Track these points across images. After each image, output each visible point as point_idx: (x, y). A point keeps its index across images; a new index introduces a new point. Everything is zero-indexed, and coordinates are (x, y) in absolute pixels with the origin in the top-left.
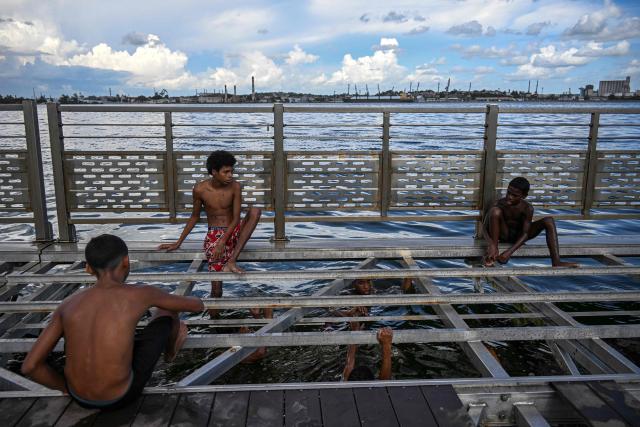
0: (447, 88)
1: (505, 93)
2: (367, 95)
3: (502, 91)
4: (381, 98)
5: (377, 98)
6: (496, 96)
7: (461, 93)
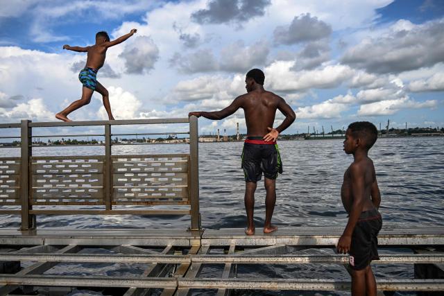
0: (387, 127)
1: (435, 129)
2: (323, 134)
3: (433, 128)
4: (334, 135)
5: (330, 135)
6: (427, 131)
7: (398, 130)
